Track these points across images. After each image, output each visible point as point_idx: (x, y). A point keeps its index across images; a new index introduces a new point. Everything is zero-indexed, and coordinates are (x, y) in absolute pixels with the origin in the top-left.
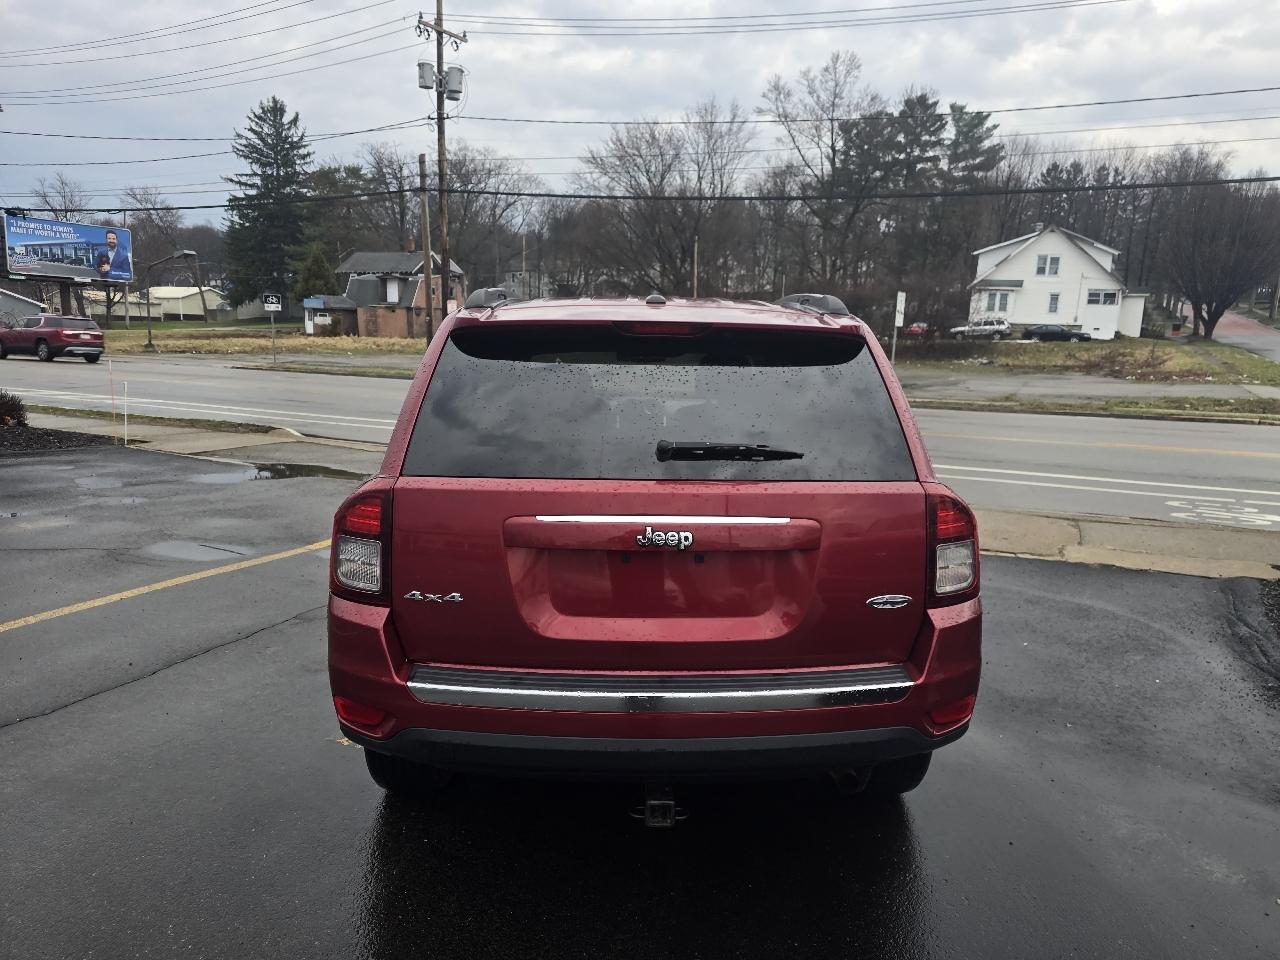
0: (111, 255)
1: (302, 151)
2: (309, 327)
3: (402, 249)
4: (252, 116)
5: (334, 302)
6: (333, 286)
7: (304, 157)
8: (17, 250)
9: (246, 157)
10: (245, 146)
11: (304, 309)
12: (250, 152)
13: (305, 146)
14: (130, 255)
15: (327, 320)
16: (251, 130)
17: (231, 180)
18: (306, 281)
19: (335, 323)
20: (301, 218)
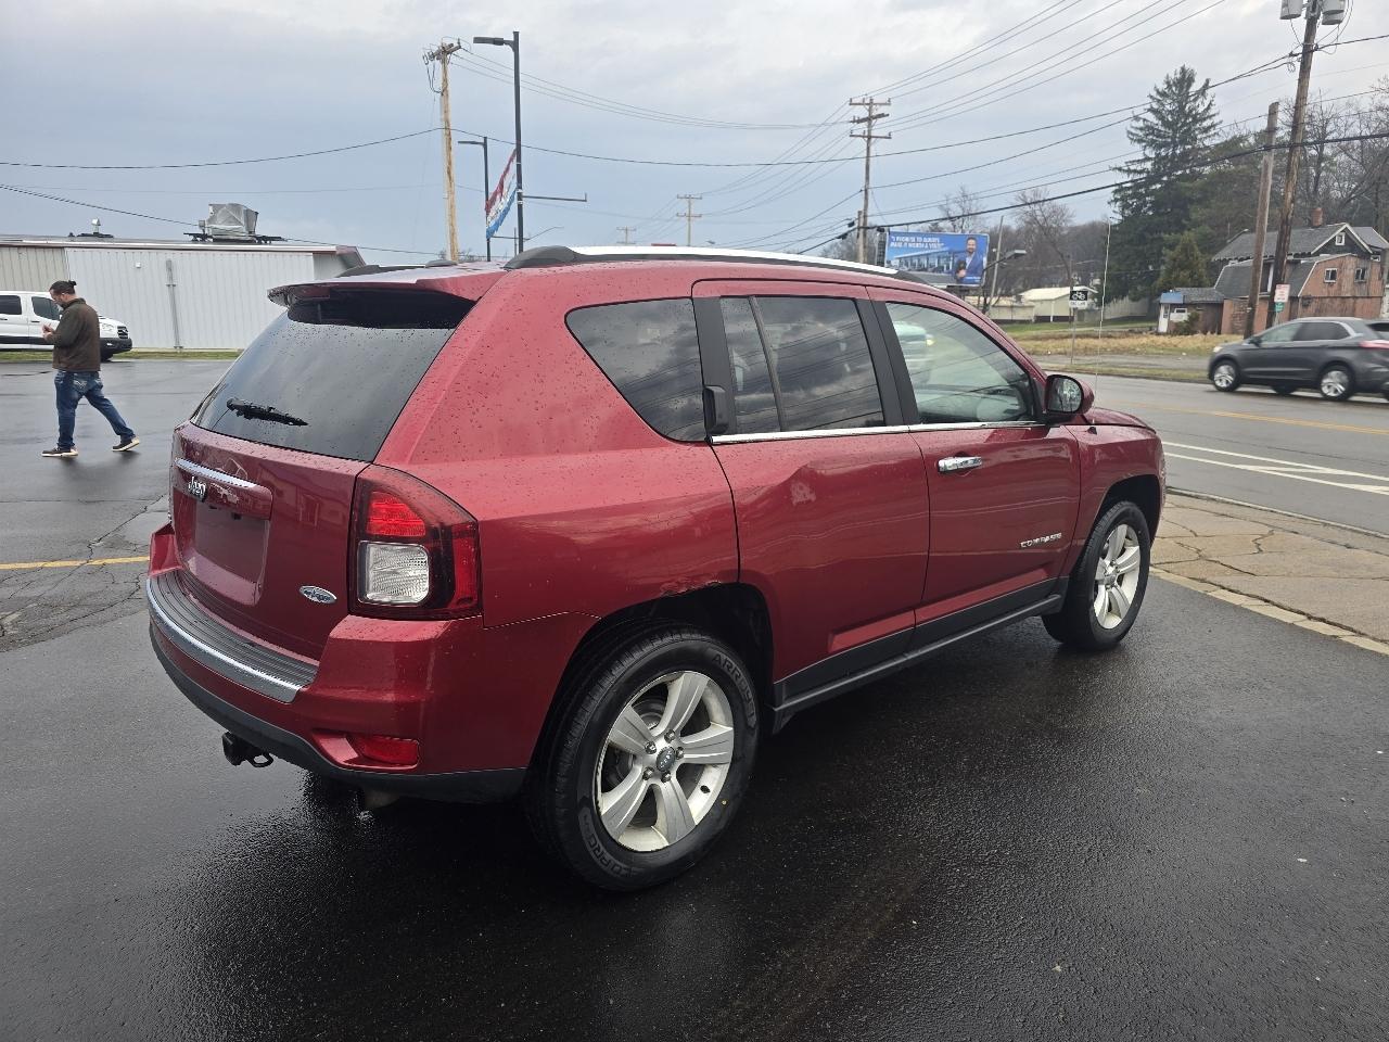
0: (969, 261)
1: (1206, 123)
2: (1163, 325)
3: (1311, 225)
4: (1154, 94)
5: (1196, 295)
6: (1201, 276)
7: (1206, 130)
8: (893, 263)
9: (1140, 141)
10: (1141, 129)
11: (1160, 304)
12: (1148, 136)
13: (1210, 117)
14: (985, 259)
15: (1184, 317)
16: (1151, 110)
17: (1120, 169)
18: (1169, 272)
19: (1193, 320)
20: (1191, 201)
